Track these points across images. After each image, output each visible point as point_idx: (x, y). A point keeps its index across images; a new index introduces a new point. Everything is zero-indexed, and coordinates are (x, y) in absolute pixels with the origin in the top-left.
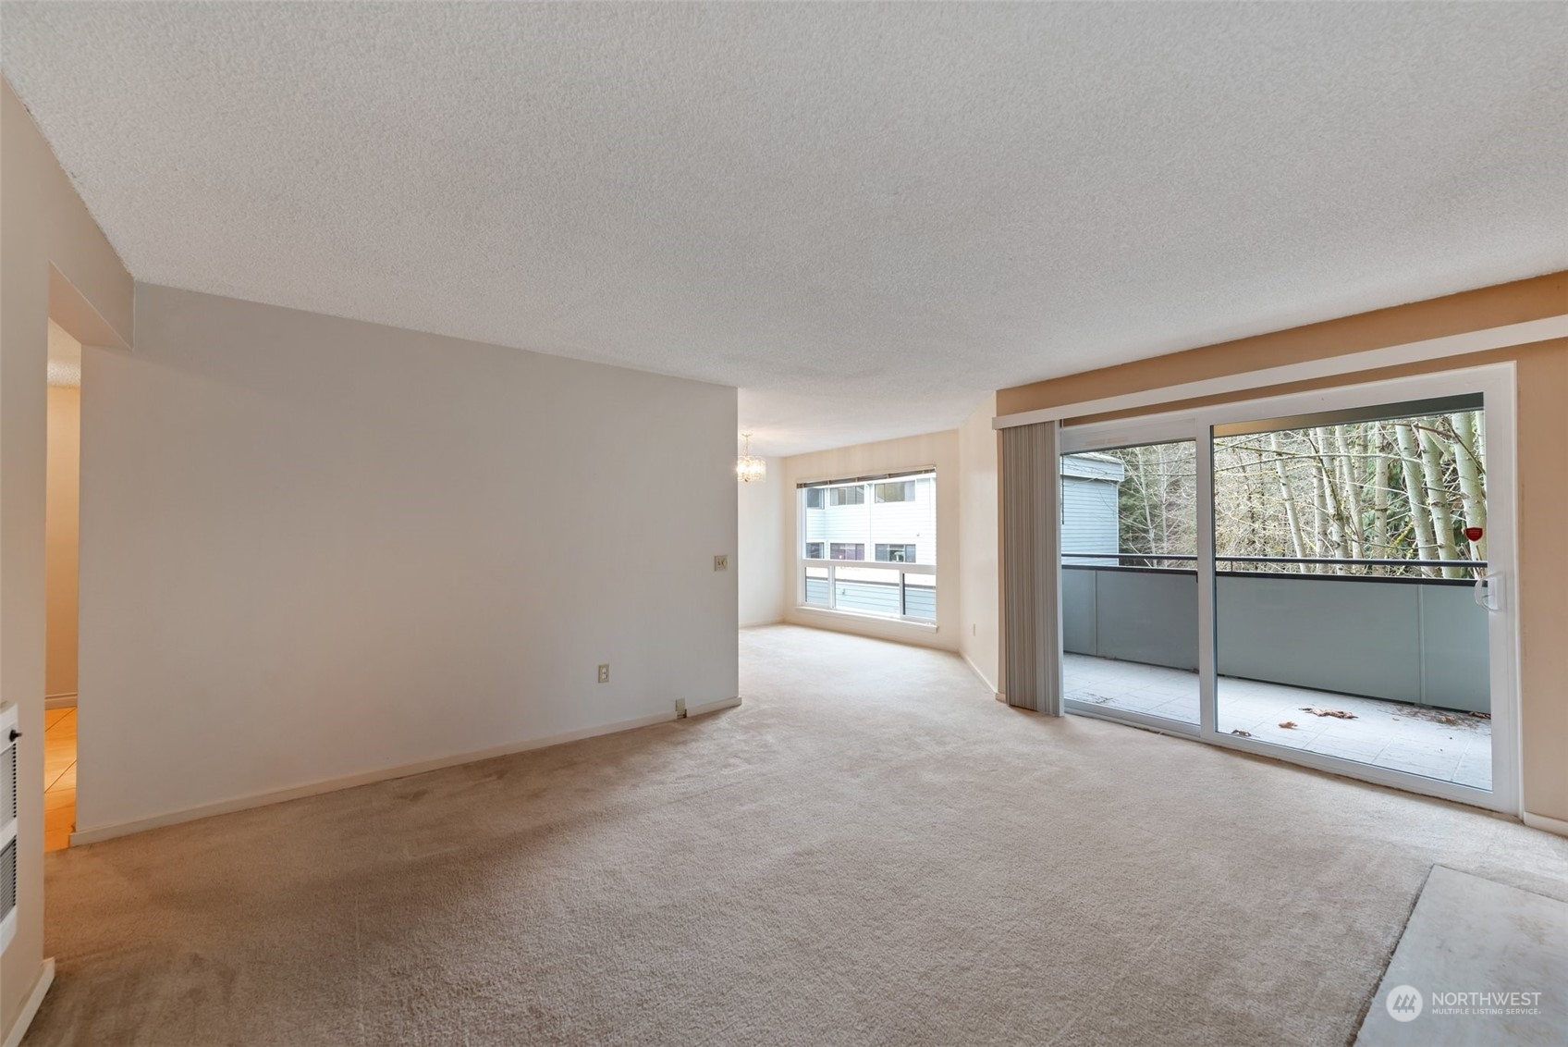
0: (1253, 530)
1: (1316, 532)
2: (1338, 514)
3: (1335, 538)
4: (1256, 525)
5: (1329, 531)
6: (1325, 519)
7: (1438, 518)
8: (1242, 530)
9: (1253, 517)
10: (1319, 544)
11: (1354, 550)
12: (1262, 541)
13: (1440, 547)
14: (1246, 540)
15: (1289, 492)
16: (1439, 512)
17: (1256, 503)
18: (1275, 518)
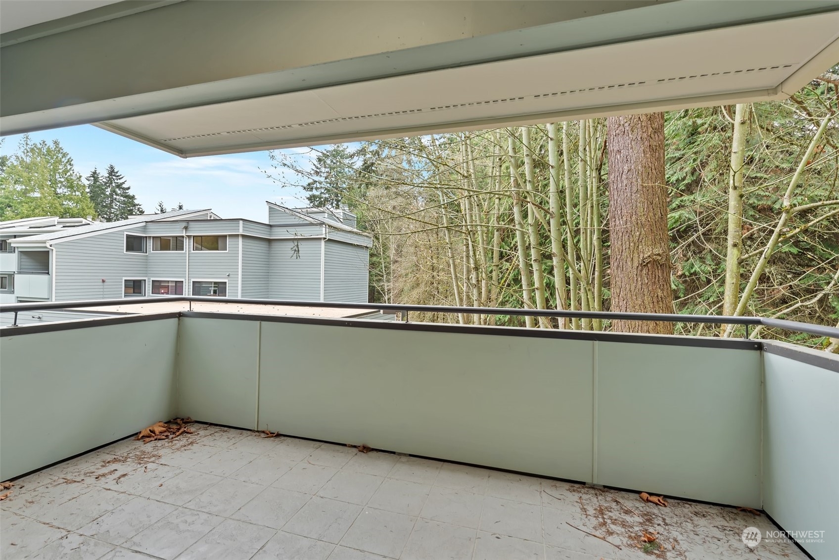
0: (433, 276)
1: (464, 278)
2: (476, 267)
3: (474, 281)
4: (435, 273)
5: (470, 277)
6: (469, 271)
7: (537, 270)
8: (428, 276)
9: (433, 269)
10: (465, 285)
11: (483, 289)
12: (437, 282)
13: (537, 289)
14: (430, 282)
15: (452, 254)
16: (537, 266)
17: (435, 261)
18: (443, 270)
